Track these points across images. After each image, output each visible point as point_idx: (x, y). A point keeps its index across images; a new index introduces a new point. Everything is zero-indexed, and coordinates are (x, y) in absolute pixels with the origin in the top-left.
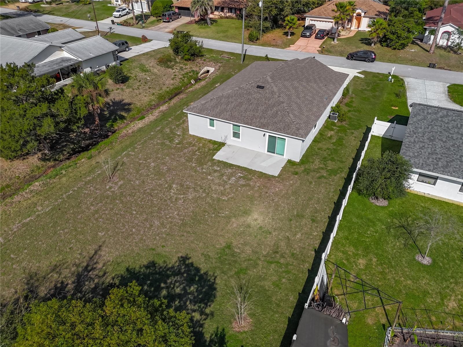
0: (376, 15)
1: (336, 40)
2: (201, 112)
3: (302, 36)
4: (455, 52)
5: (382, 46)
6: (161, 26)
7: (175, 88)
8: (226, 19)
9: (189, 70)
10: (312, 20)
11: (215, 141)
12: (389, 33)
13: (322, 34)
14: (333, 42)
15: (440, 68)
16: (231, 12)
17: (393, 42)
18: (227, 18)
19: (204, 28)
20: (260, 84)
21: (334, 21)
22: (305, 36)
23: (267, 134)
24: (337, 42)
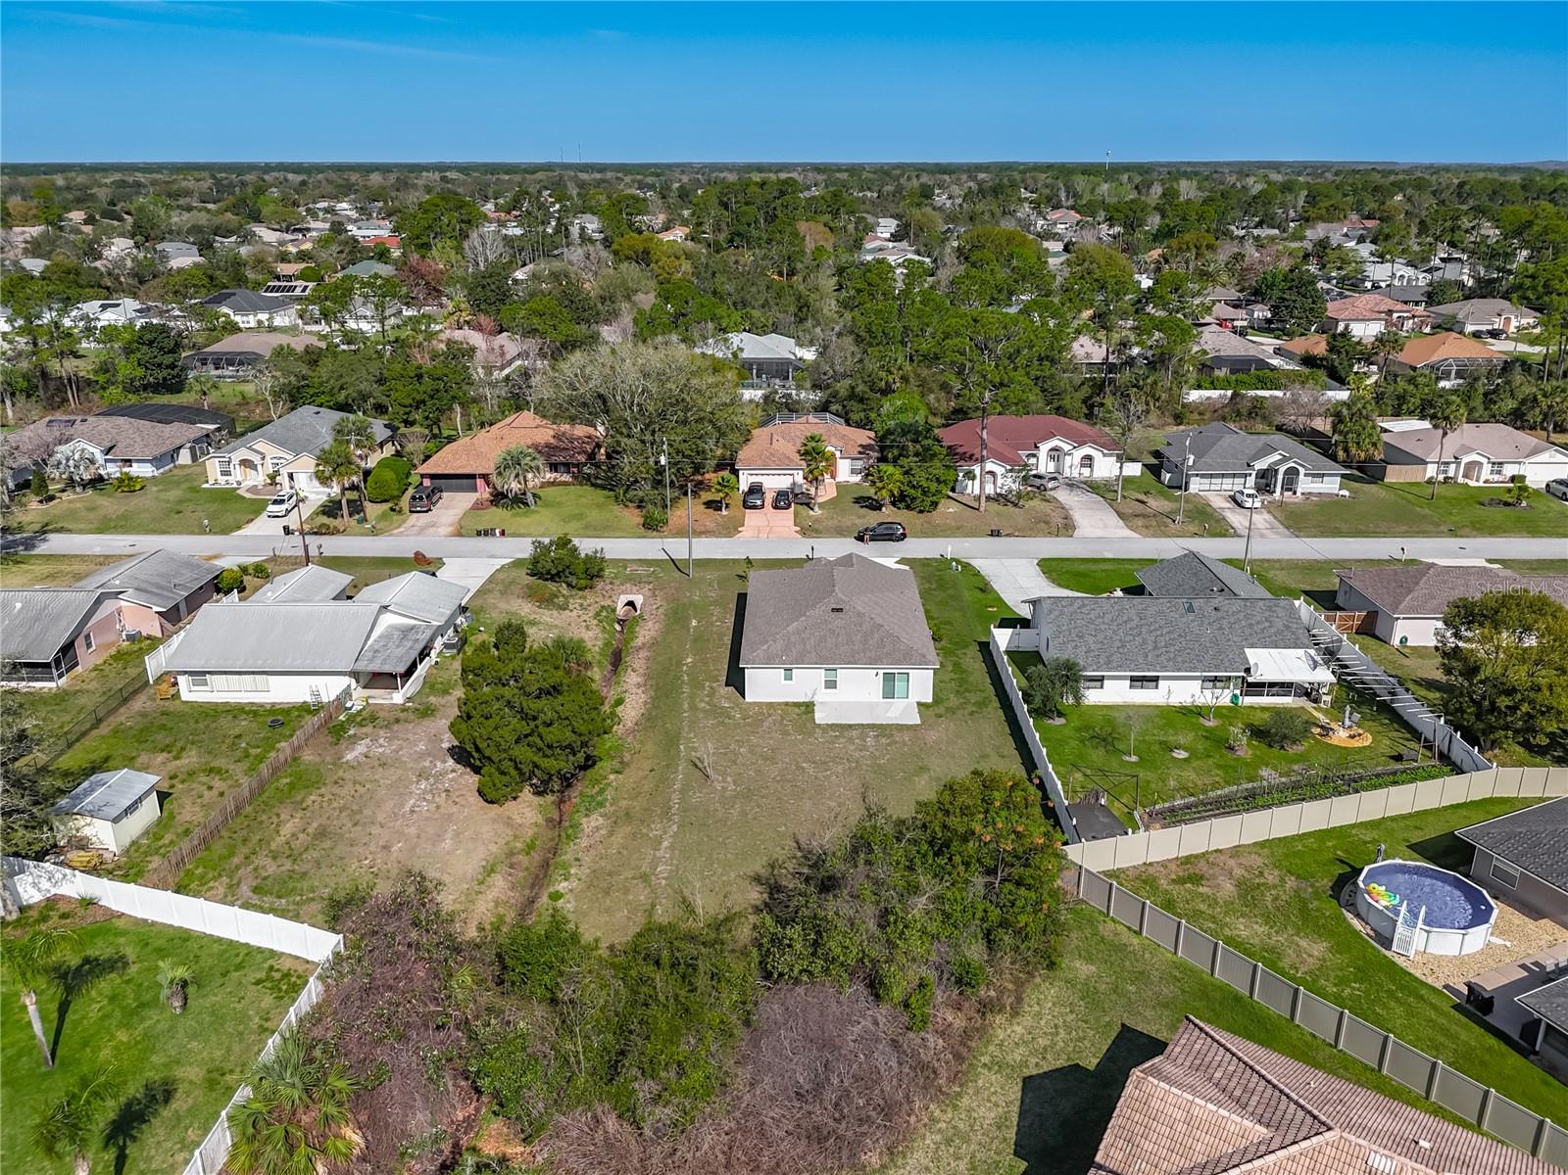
0: (860, 453)
1: (816, 508)
2: (769, 661)
3: (746, 506)
4: (1016, 505)
5: (899, 508)
6: (419, 524)
7: (606, 645)
8: (553, 488)
9: (597, 607)
10: (752, 475)
11: (793, 702)
12: (906, 488)
13: (783, 500)
14: (811, 512)
15: (1007, 535)
16: (556, 471)
17: (918, 501)
18: (553, 484)
19: (525, 515)
20: (835, 606)
21: (795, 472)
22: (754, 507)
23: (881, 672)
24: (820, 512)
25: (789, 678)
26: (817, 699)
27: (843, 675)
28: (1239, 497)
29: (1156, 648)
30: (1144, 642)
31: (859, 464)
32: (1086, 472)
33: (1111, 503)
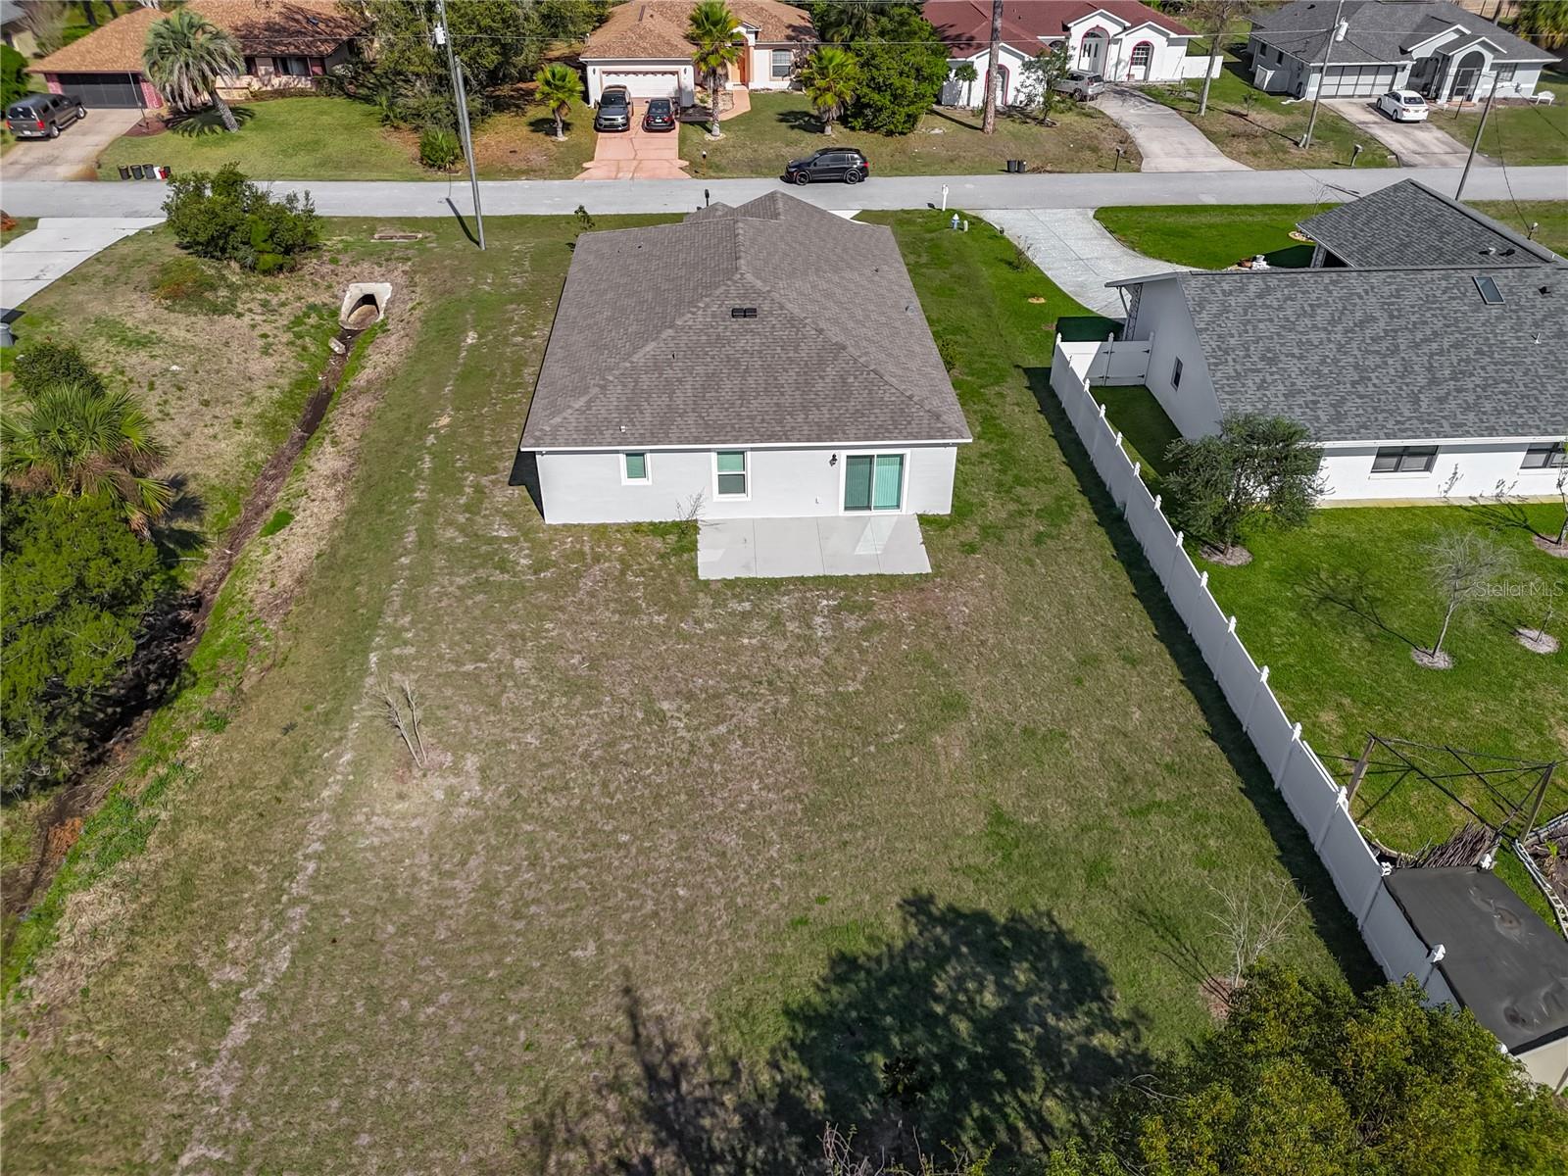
0: (789, 38)
1: (716, 129)
2: (590, 436)
3: (599, 128)
4: (1041, 122)
5: (853, 129)
6: (27, 159)
7: (298, 384)
8: (281, 101)
9: (298, 307)
10: (609, 73)
11: (652, 524)
12: (866, 90)
13: (662, 116)
14: (708, 137)
15: (1034, 171)
16: (287, 72)
17: (885, 114)
18: (281, 93)
19: (217, 143)
20: (738, 304)
21: (682, 67)
22: (612, 128)
23: (842, 455)
24: (722, 136)
25: (637, 471)
26: (704, 515)
27: (759, 463)
28: (1389, 105)
29: (1433, 382)
30: (1407, 369)
31: (789, 58)
32: (1138, 72)
33: (1191, 116)
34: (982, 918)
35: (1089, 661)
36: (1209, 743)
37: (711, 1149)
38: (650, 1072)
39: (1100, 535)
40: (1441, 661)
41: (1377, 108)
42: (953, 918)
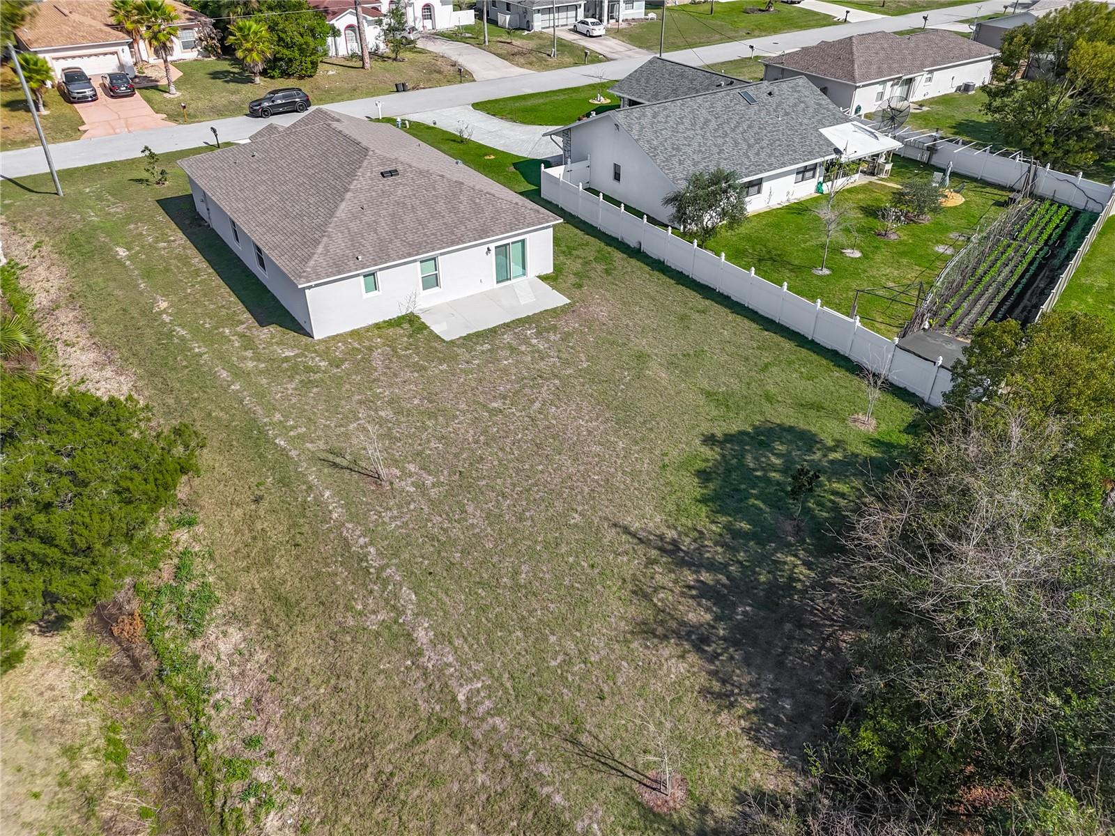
1: (173, 89)
2: (339, 269)
4: (395, 59)
5: (272, 77)
10: (58, 59)
11: (385, 322)
12: (279, 48)
13: (119, 86)
14: (166, 96)
15: (413, 89)
17: (296, 64)
20: (382, 169)
22: (83, 100)
23: (492, 246)
24: (178, 94)
25: (373, 286)
26: (417, 308)
27: (446, 263)
28: (581, 28)
31: (194, 35)
32: (428, 23)
33: (480, 45)
34: (743, 433)
35: (683, 318)
36: (766, 333)
37: (721, 563)
38: (662, 550)
39: (633, 261)
40: (826, 272)
41: (575, 30)
42: (729, 438)
